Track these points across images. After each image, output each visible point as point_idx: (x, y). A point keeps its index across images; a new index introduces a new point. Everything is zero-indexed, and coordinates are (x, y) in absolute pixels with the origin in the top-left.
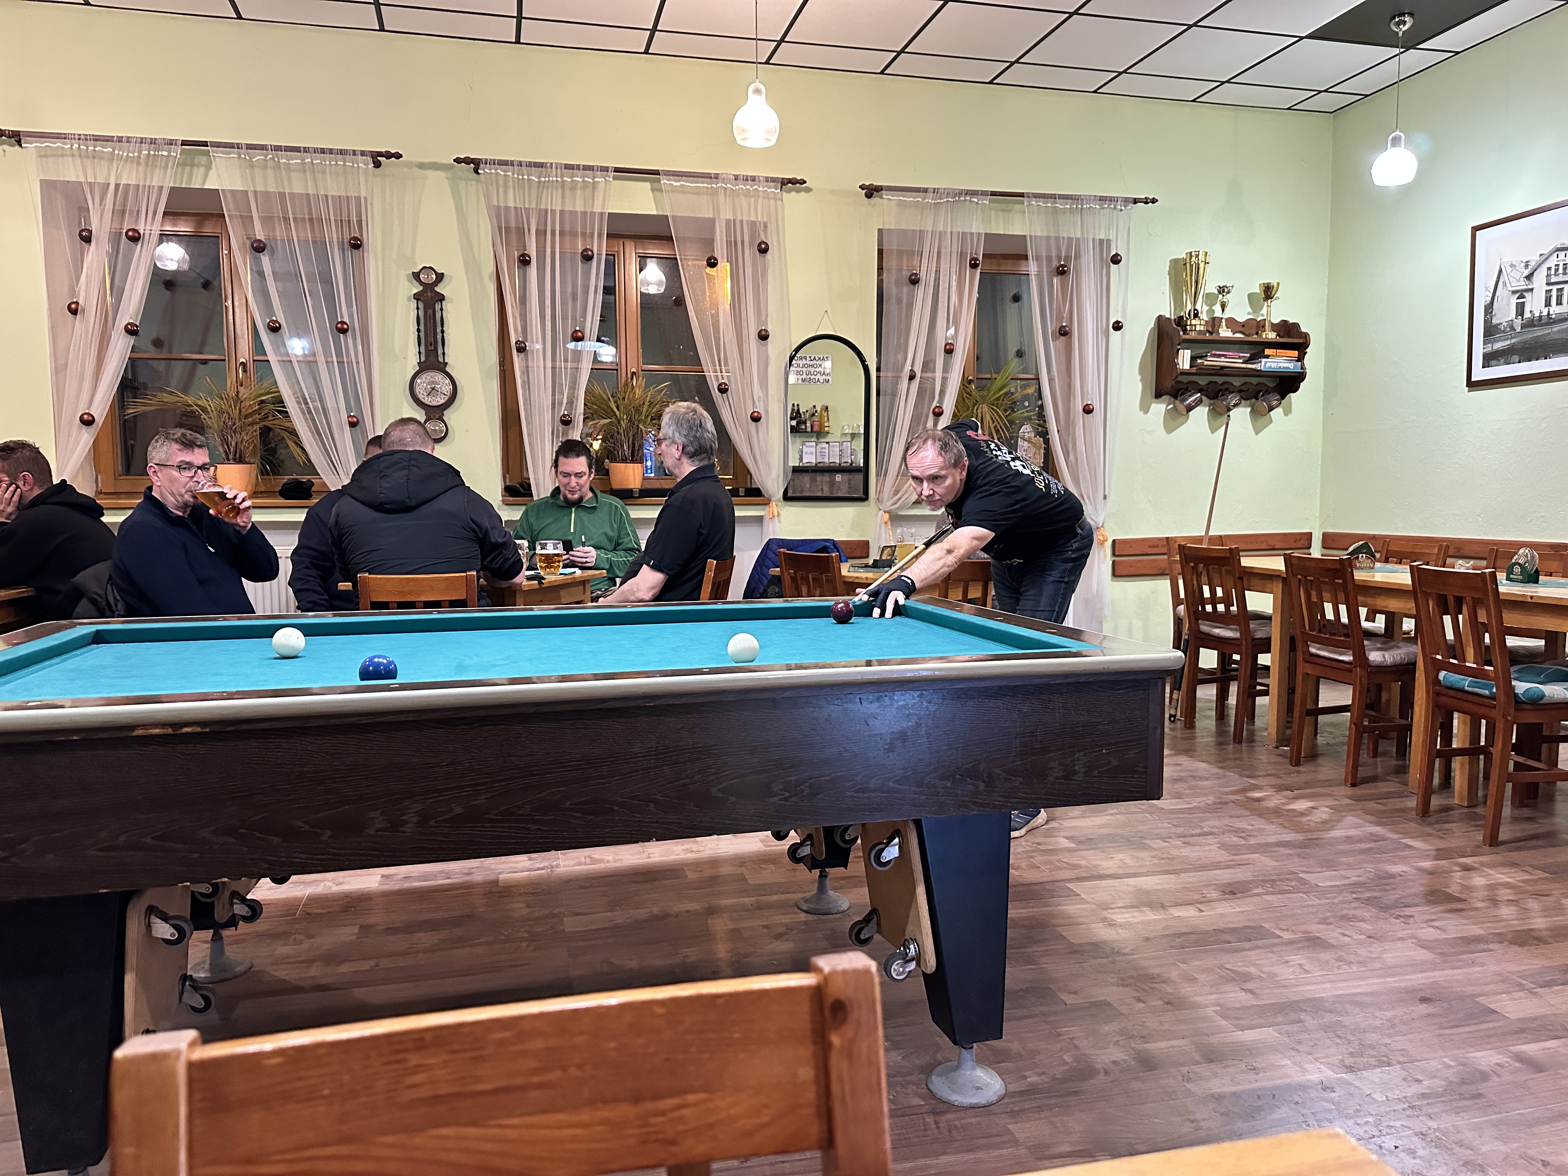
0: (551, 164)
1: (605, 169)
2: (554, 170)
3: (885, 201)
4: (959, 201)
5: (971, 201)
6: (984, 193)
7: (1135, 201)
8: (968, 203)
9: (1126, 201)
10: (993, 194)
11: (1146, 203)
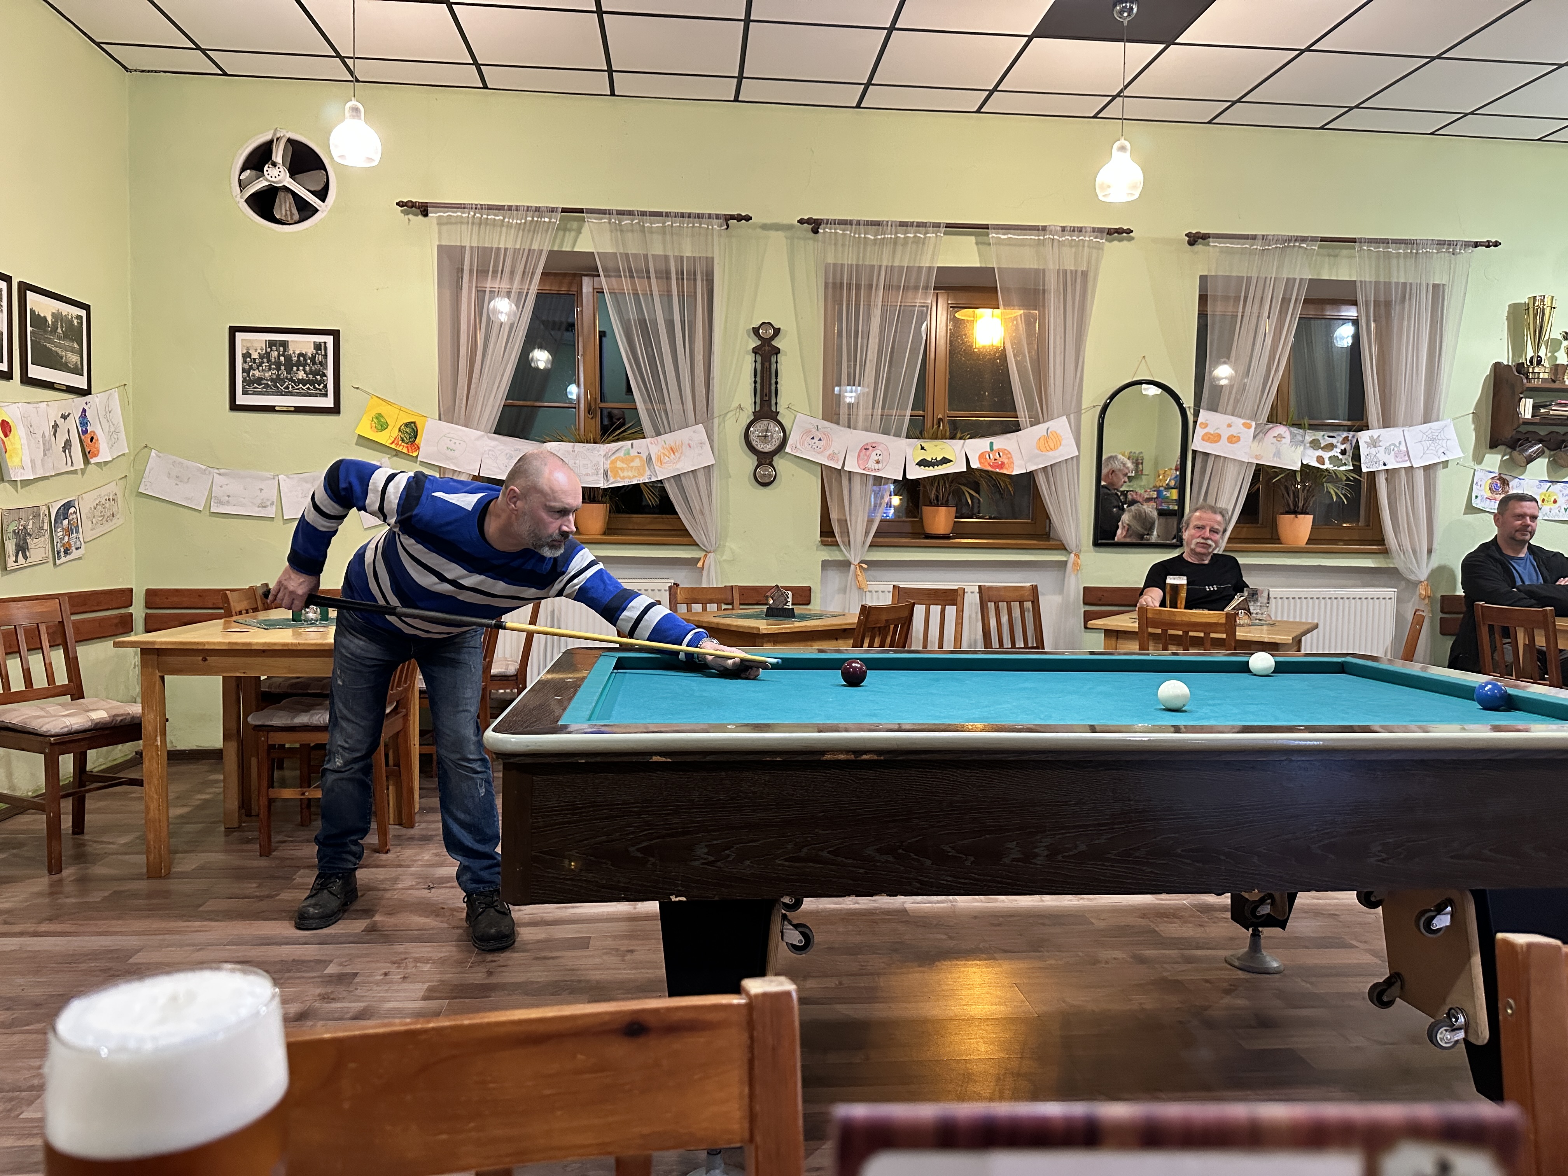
0: (887, 222)
1: (937, 225)
2: (889, 227)
3: (1211, 249)
4: (1288, 246)
5: (1300, 247)
6: (1314, 239)
7: (1477, 245)
8: (1296, 249)
9: (1467, 244)
10: (1324, 239)
11: (1488, 246)
